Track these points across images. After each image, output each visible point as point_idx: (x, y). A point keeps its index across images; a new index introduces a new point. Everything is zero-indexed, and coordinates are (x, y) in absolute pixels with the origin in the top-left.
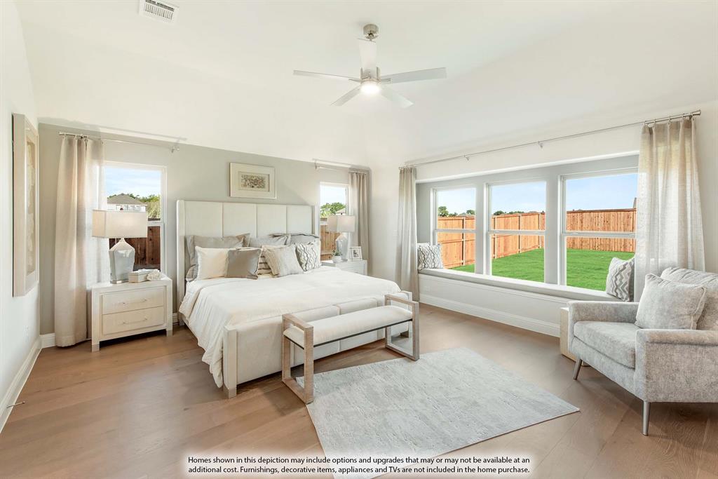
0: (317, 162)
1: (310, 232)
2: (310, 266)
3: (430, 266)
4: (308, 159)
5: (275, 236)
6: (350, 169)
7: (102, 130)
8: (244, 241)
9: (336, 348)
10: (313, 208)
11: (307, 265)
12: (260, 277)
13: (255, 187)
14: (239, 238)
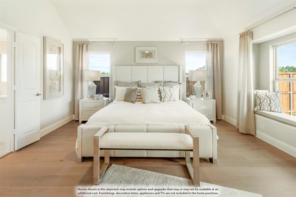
0: (183, 40)
1: (177, 81)
2: (167, 100)
3: (266, 109)
4: (177, 39)
5: (156, 82)
6: (207, 41)
7: (90, 40)
8: (138, 85)
9: (145, 154)
10: (179, 67)
11: (165, 99)
12: (137, 102)
13: (147, 57)
14: (136, 82)
